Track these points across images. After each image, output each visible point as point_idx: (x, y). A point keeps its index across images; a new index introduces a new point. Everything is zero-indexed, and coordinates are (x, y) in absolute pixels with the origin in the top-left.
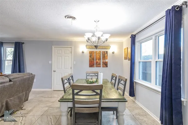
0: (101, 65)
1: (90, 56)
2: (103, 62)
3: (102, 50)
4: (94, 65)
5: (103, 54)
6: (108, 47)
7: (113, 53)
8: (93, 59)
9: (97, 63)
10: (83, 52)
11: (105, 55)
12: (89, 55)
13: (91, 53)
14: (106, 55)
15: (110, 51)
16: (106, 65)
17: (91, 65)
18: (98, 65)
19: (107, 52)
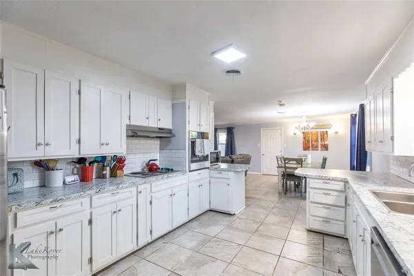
0: (320, 148)
1: (304, 138)
2: (322, 145)
3: (319, 131)
4: (309, 148)
5: (321, 135)
6: (328, 126)
7: (336, 133)
8: (308, 141)
9: (313, 145)
10: (295, 134)
11: (324, 136)
12: (302, 136)
13: (305, 134)
14: (326, 135)
16: (325, 147)
17: (306, 148)
18: (315, 148)
19: (327, 132)
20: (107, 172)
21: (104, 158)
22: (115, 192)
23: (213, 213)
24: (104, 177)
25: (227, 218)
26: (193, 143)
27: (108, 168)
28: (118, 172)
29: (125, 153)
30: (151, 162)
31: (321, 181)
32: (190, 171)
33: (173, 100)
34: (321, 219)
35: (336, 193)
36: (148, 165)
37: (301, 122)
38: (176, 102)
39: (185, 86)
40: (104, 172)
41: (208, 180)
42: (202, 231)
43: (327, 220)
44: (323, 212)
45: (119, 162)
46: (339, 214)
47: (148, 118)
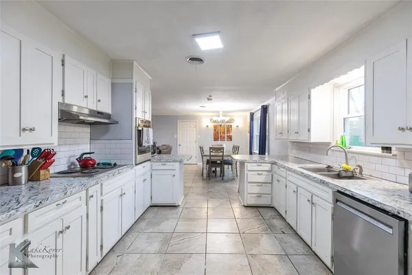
0: (226, 139)
1: (215, 130)
2: (227, 136)
3: (226, 124)
4: (218, 138)
5: (227, 128)
6: (231, 121)
7: (237, 127)
8: (218, 133)
9: (221, 136)
10: (207, 126)
11: (229, 128)
12: (213, 128)
13: (215, 127)
15: (234, 126)
16: (230, 138)
17: (216, 139)
18: (222, 139)
19: (231, 126)
20: (22, 173)
21: (19, 152)
22: (61, 202)
23: (156, 209)
24: (16, 182)
25: (174, 211)
26: (140, 133)
27: (24, 169)
28: (42, 172)
29: (56, 144)
30: (85, 156)
31: (255, 164)
32: (136, 165)
33: (113, 78)
34: (255, 195)
35: (266, 173)
36: (79, 160)
37: (219, 116)
38: (116, 81)
39: (132, 64)
40: (17, 175)
41: (149, 174)
42: (155, 231)
43: (259, 196)
44: (256, 190)
45: (44, 157)
46: (267, 189)
47: (86, 97)
